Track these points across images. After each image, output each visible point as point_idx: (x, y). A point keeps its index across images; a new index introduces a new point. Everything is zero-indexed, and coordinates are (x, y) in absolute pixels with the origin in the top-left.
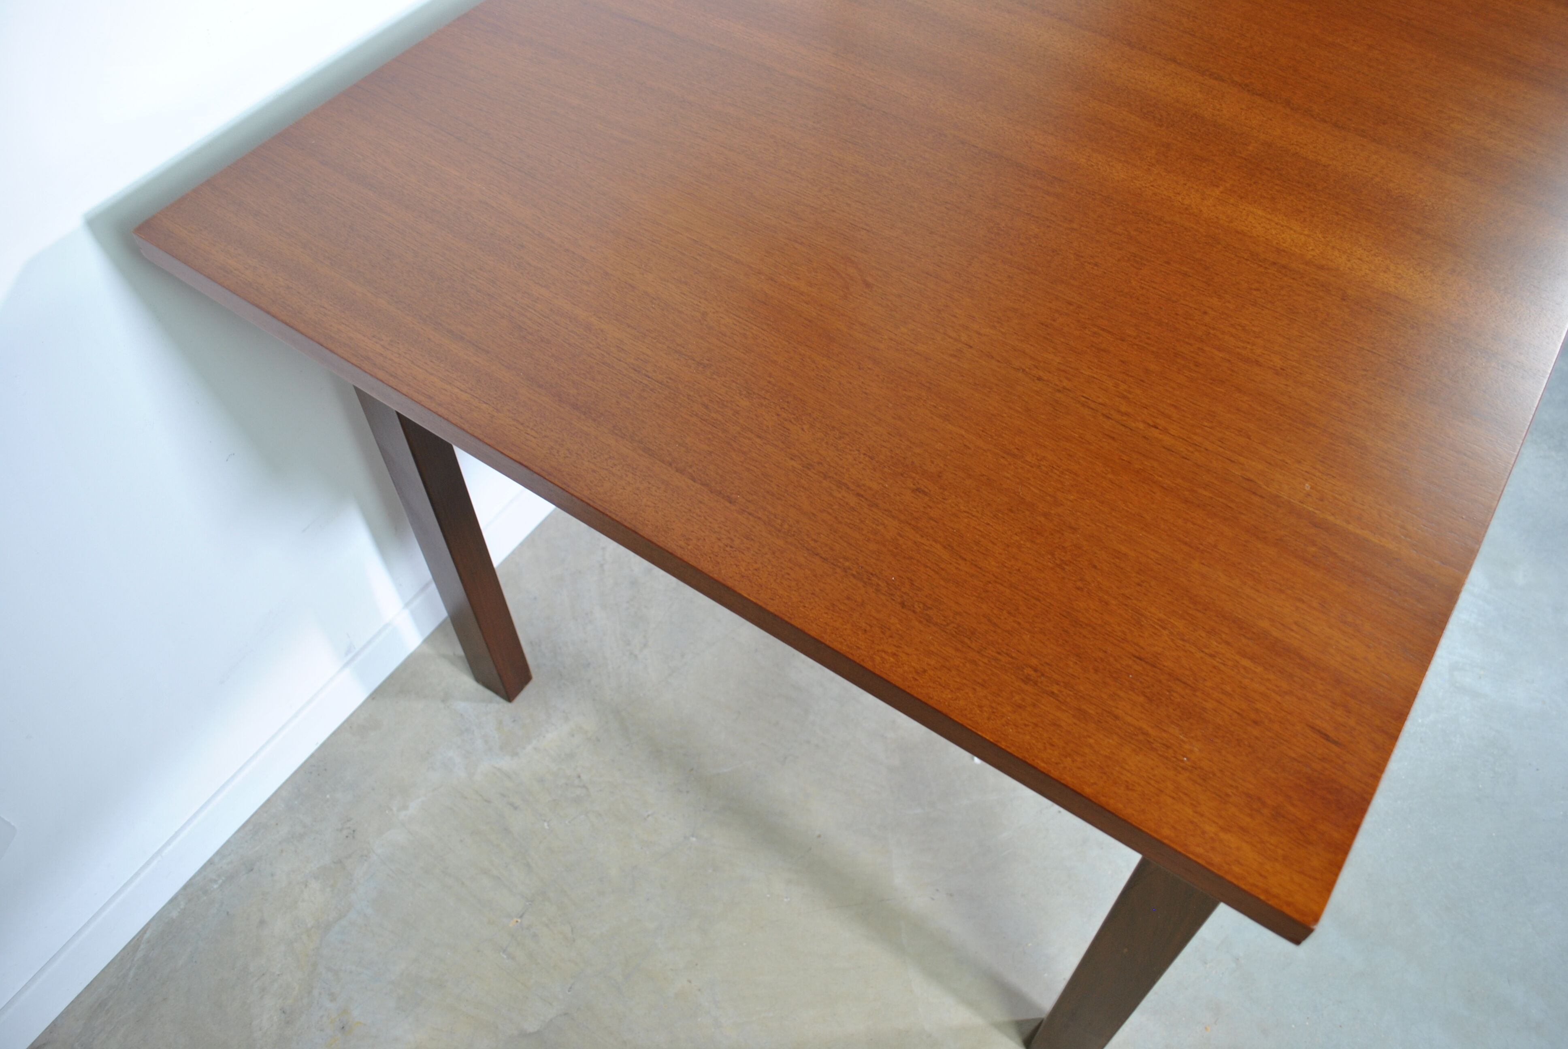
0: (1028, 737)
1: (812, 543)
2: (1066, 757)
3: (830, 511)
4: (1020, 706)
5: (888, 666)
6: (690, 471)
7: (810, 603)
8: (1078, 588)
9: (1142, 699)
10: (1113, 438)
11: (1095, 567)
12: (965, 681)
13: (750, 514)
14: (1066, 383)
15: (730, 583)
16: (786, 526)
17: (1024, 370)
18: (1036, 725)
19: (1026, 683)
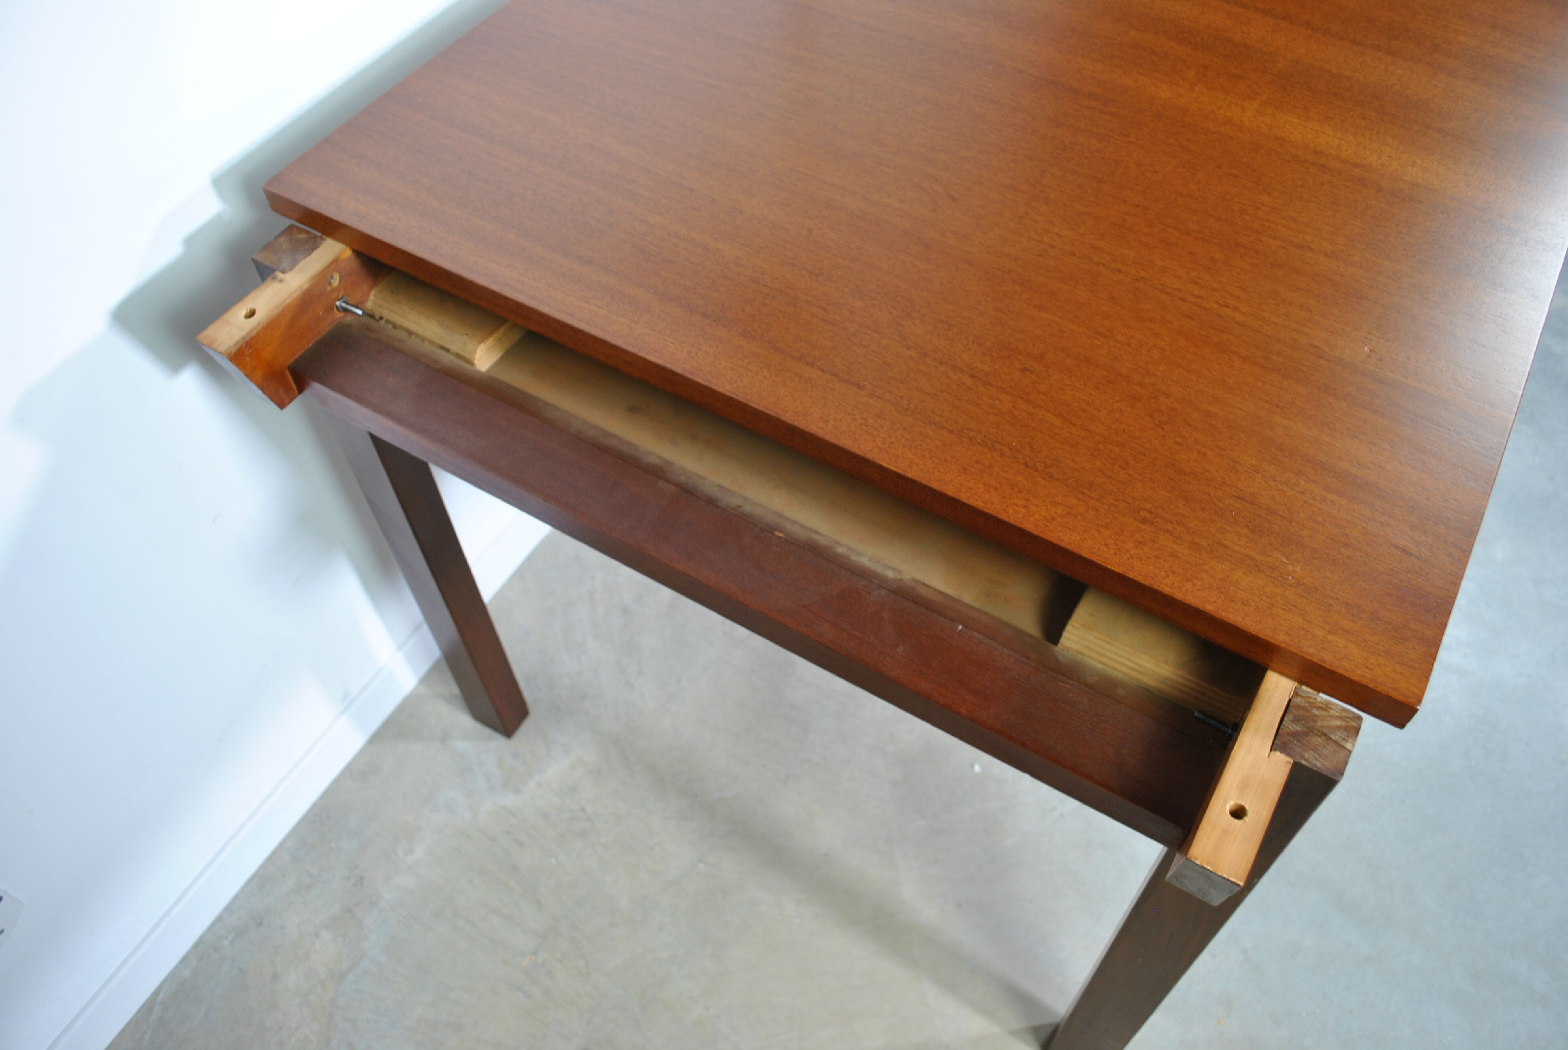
0: (1151, 567)
1: (938, 419)
2: (1187, 582)
3: (950, 391)
4: (1141, 543)
5: (1020, 516)
6: (819, 364)
7: (944, 468)
8: (1178, 444)
9: (1246, 531)
10: (1191, 318)
11: (1190, 425)
12: (1089, 525)
13: (878, 397)
14: (1143, 273)
15: (869, 456)
16: (912, 406)
17: (1104, 265)
18: (1157, 557)
19: (1144, 524)
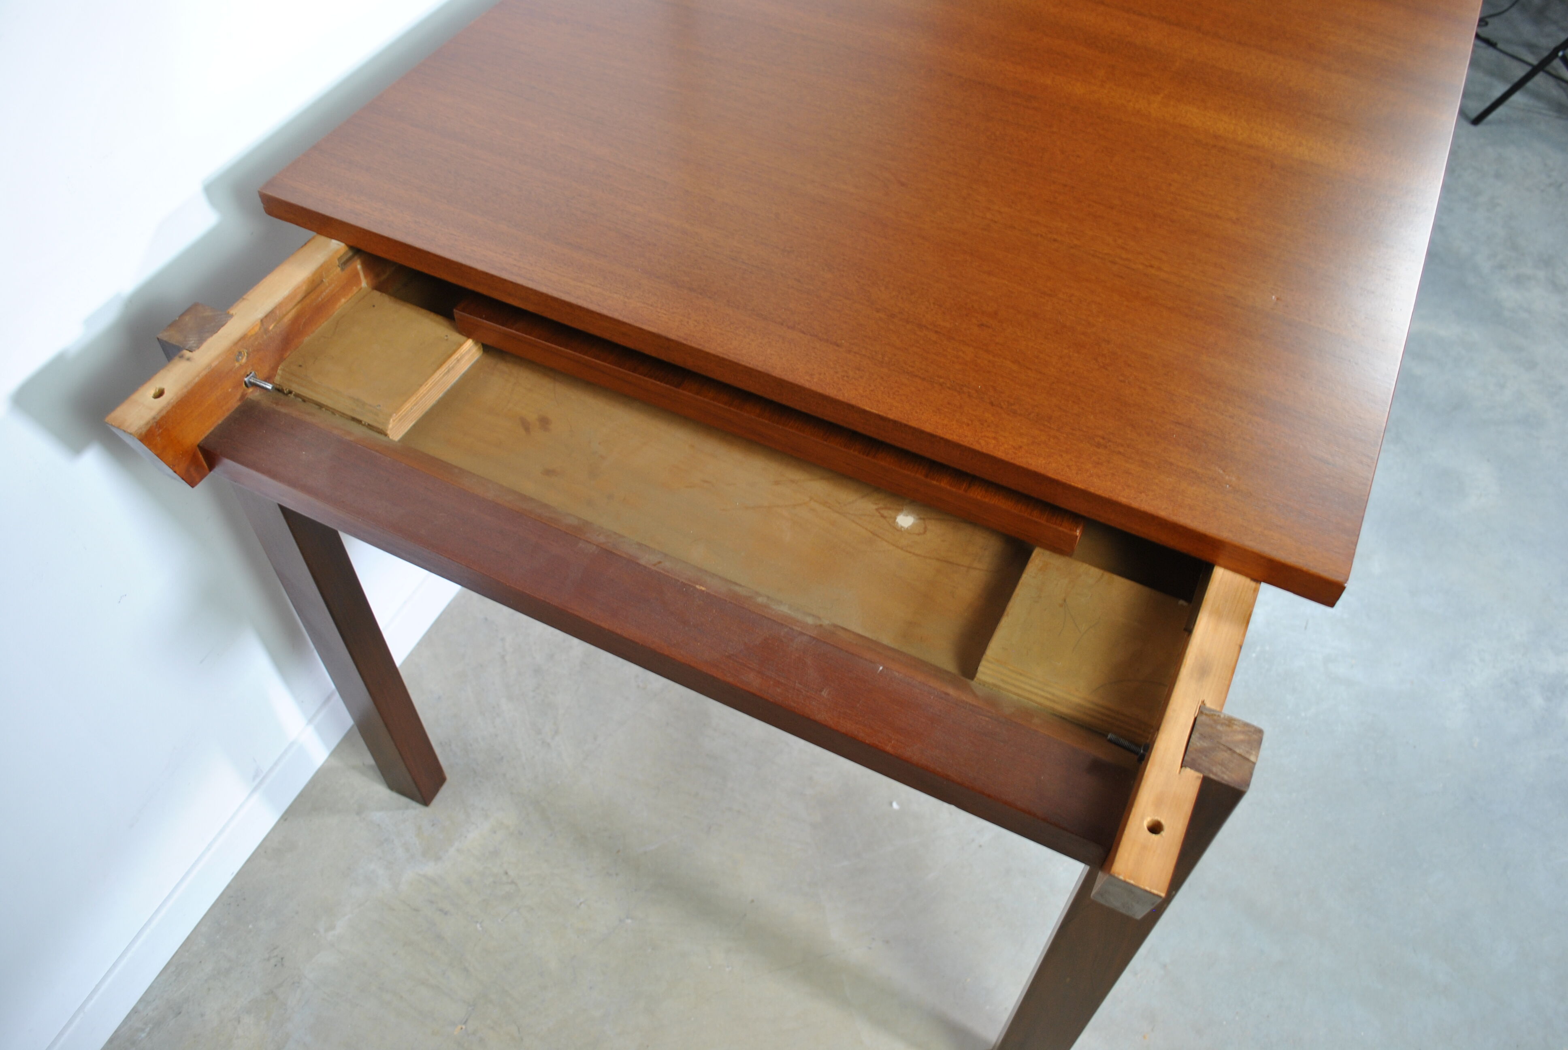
0: (1109, 483)
1: (910, 369)
2: (1141, 493)
3: (918, 345)
4: (1098, 463)
5: (992, 446)
6: (799, 327)
7: (921, 410)
8: (1121, 381)
9: (1186, 450)
10: (1121, 277)
11: (1129, 366)
12: (1052, 451)
13: (855, 353)
14: (1076, 242)
15: (853, 402)
16: (886, 359)
17: (1041, 236)
18: (1113, 474)
19: (1099, 448)
